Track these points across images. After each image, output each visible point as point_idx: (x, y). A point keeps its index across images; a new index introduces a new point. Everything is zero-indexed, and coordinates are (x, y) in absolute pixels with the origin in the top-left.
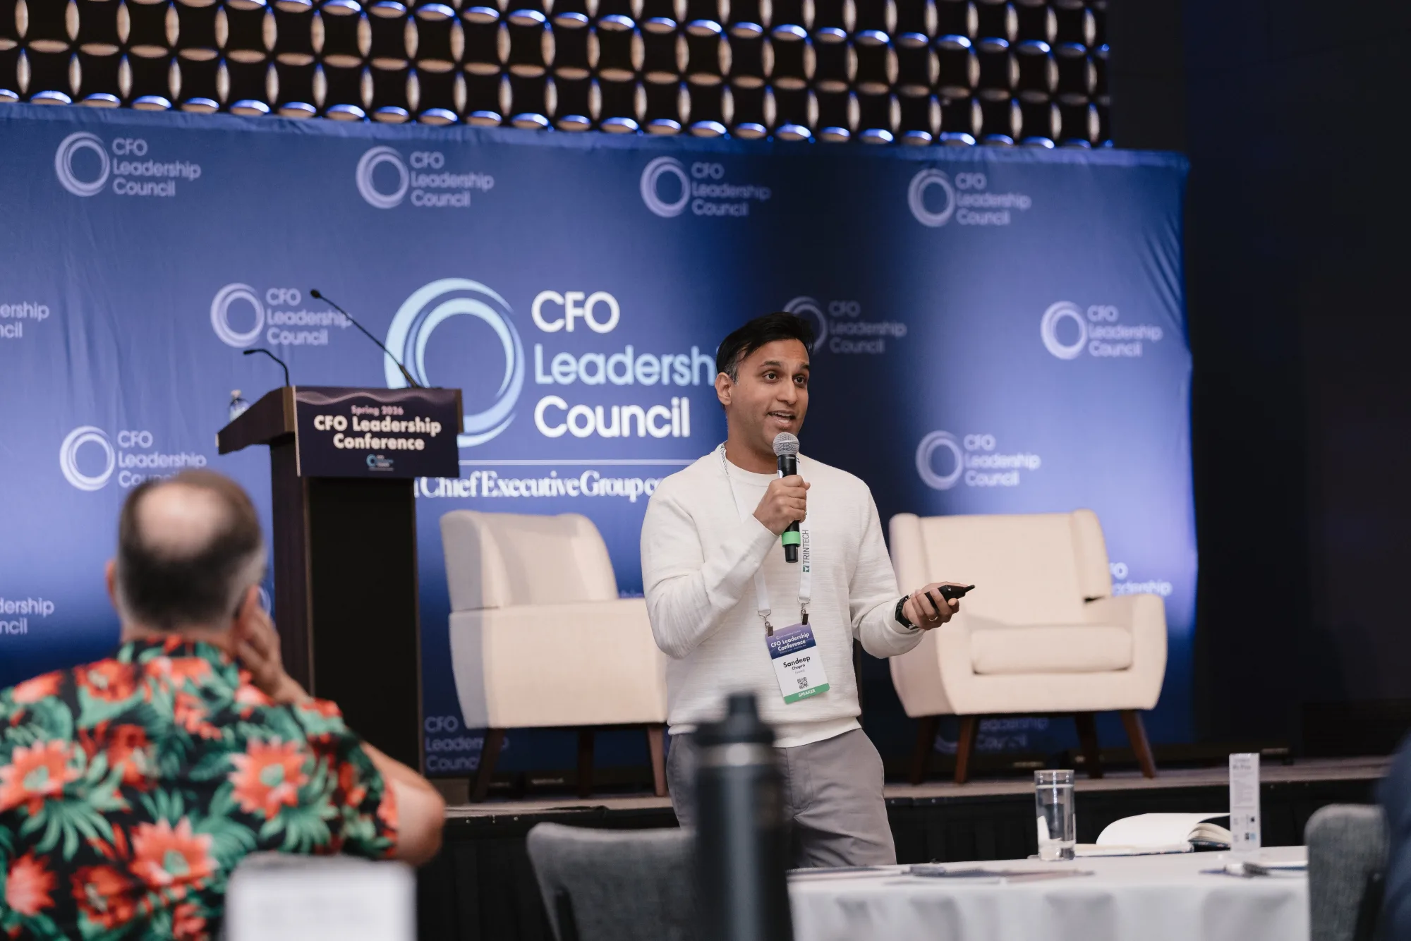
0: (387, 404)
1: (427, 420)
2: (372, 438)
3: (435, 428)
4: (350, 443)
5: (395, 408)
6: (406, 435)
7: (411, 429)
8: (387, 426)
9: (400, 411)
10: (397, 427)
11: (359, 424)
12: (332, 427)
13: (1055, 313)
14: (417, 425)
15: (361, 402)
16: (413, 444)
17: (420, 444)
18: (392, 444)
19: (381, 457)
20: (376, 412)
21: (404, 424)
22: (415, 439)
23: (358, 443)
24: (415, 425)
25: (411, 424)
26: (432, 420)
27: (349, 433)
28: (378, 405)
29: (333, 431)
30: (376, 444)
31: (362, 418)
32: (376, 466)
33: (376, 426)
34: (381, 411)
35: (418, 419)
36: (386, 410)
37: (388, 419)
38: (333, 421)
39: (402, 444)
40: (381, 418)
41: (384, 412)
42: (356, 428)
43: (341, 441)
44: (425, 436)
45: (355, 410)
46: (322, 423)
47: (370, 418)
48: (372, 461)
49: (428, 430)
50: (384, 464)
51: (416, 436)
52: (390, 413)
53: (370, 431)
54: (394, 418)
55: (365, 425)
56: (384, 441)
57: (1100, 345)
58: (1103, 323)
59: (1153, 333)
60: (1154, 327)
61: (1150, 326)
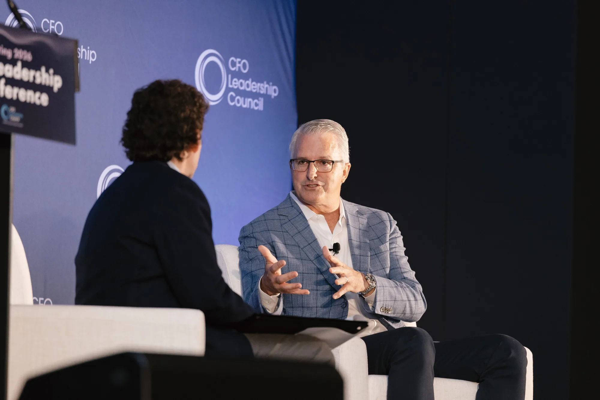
0: (18, 47)
1: (51, 71)
2: (5, 85)
3: (57, 82)
5: (25, 52)
6: (34, 86)
7: (38, 80)
8: (18, 72)
9: (28, 57)
10: (26, 75)
13: (207, 57)
14: (43, 77)
16: (39, 98)
17: (44, 100)
18: (22, 95)
19: (12, 109)
20: (9, 54)
21: (32, 73)
22: (42, 92)
24: (41, 76)
25: (38, 74)
26: (55, 73)
28: (12, 46)
30: (9, 92)
32: (9, 120)
33: (8, 71)
34: (13, 54)
35: (43, 69)
36: (17, 53)
37: (19, 64)
39: (30, 97)
40: (13, 62)
41: (16, 56)
44: (49, 90)
47: (5, 60)
48: (6, 113)
49: (51, 84)
51: (41, 88)
52: (21, 57)
53: (4, 76)
54: (26, 65)
56: (16, 90)
57: (237, 95)
58: (238, 75)
59: (273, 91)
60: (273, 85)
61: (271, 84)
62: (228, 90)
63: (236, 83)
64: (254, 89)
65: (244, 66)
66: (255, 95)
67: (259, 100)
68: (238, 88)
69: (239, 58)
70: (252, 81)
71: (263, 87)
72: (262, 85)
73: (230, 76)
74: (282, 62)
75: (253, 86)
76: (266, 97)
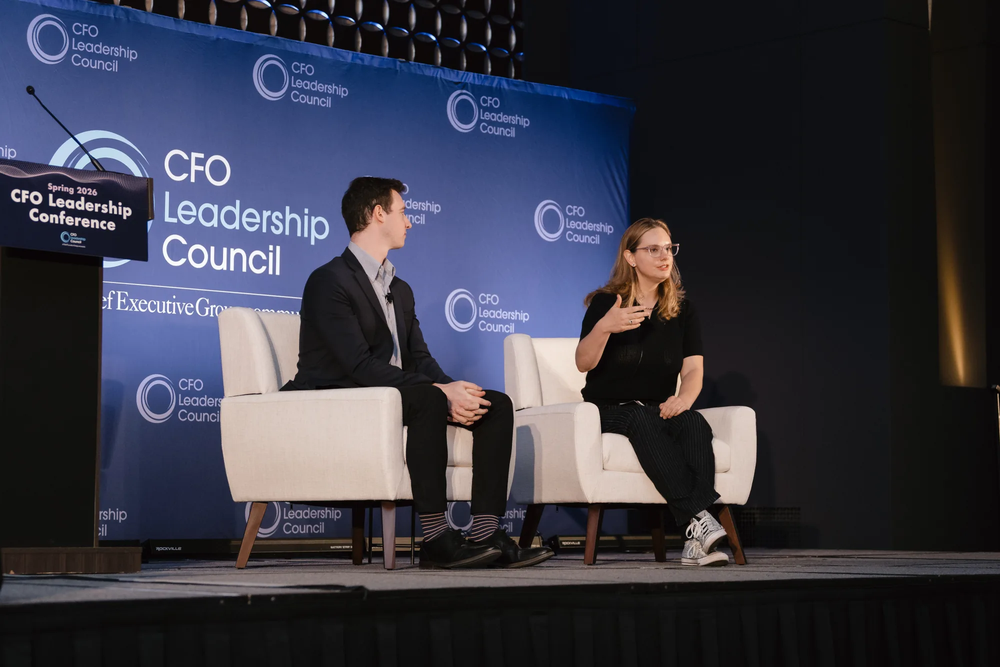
0: (83, 185)
1: (120, 204)
2: (66, 215)
3: (127, 212)
4: (44, 218)
5: (90, 189)
6: (99, 216)
7: (105, 211)
8: (81, 205)
9: (94, 193)
10: (90, 207)
11: (54, 201)
12: (28, 200)
13: (544, 206)
14: (110, 208)
15: (58, 180)
16: (105, 225)
17: (111, 226)
18: (85, 223)
20: (71, 191)
21: (97, 205)
22: (107, 220)
23: (53, 218)
24: (108, 207)
25: (104, 206)
26: (125, 205)
27: (44, 208)
28: (74, 185)
29: (29, 205)
30: (70, 221)
31: (57, 195)
33: (70, 204)
34: (76, 191)
35: (110, 202)
36: (81, 190)
37: (83, 199)
38: (29, 195)
39: (95, 223)
40: (76, 198)
41: (79, 193)
42: (51, 204)
43: (36, 215)
44: (116, 218)
45: (50, 186)
46: (18, 196)
47: (66, 196)
48: (66, 237)
49: (120, 213)
50: (76, 241)
51: (109, 217)
52: (85, 193)
53: (65, 208)
54: (88, 199)
55: (60, 203)
56: (77, 219)
57: (574, 234)
58: (576, 218)
59: (608, 229)
60: (609, 225)
61: (606, 224)
62: (566, 230)
63: (573, 225)
64: (591, 228)
65: (581, 211)
66: (592, 233)
67: (595, 237)
68: (576, 228)
69: (576, 205)
70: (588, 223)
71: (599, 227)
72: (598, 225)
73: (567, 219)
74: (616, 206)
75: (590, 226)
76: (602, 234)
